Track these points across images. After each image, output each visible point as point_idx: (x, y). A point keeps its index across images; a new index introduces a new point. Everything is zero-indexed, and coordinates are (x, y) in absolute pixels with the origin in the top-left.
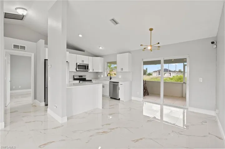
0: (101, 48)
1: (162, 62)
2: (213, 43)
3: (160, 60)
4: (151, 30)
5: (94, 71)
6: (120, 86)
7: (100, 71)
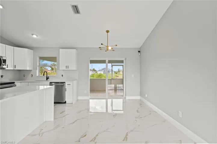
0: (35, 36)
1: (107, 61)
2: (139, 52)
3: (105, 60)
4: (108, 32)
5: (15, 69)
6: (67, 86)
7: (28, 69)
